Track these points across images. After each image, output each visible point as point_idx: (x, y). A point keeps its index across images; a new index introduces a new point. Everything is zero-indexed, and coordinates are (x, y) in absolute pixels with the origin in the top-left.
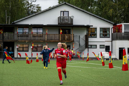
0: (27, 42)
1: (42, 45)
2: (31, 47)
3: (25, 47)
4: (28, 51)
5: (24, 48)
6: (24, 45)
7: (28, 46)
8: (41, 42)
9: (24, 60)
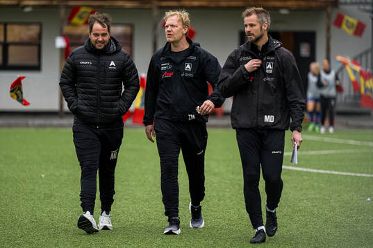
0: (28, 10)
1: (132, 26)
2: (60, 43)
3: (17, 40)
4: (37, 68)
5: (12, 49)
6: (9, 27)
7: (40, 36)
8: (121, 8)
9: (9, 126)
